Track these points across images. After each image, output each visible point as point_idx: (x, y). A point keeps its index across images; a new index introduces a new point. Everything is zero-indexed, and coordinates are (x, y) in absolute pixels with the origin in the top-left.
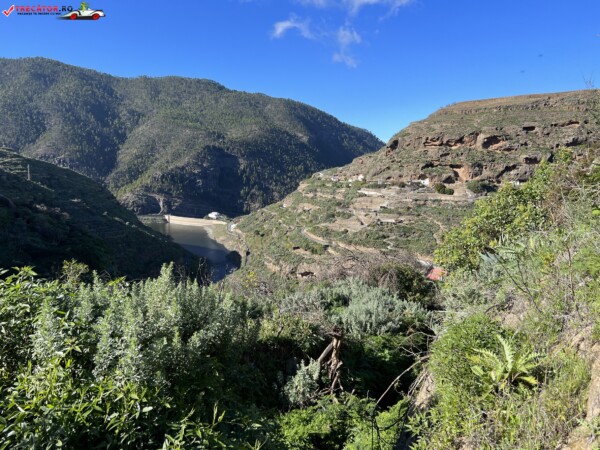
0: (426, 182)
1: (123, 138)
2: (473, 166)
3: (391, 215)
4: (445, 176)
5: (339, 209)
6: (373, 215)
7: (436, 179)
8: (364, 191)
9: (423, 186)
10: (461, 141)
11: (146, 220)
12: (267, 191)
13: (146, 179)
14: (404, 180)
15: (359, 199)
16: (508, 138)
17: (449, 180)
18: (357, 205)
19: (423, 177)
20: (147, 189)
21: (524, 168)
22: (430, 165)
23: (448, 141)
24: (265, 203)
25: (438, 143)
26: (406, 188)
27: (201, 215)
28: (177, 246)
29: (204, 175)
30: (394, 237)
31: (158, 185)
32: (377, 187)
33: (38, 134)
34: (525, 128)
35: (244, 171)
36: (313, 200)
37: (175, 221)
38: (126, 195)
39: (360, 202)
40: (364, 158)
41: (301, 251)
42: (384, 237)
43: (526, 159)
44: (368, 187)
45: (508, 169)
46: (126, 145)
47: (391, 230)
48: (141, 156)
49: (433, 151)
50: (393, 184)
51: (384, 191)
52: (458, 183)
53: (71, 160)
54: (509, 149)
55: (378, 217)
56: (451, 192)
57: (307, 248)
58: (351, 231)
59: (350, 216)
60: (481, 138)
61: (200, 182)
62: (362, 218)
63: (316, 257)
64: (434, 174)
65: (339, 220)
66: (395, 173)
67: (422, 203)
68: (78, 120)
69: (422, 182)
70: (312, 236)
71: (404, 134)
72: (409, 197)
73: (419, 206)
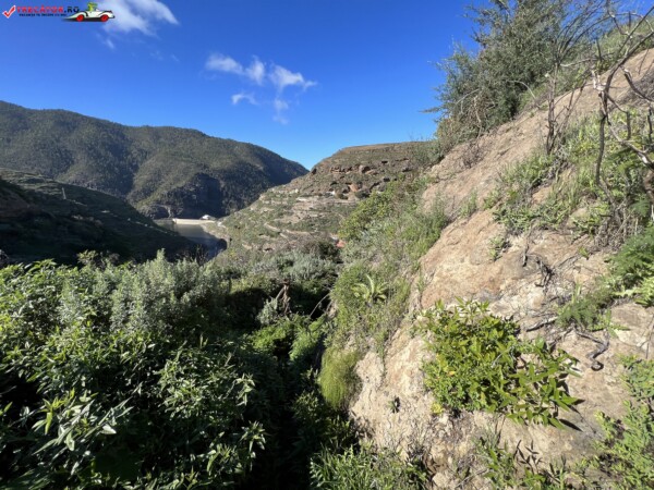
0: (333, 193)
1: (136, 168)
2: (358, 183)
3: (315, 213)
4: (343, 189)
5: (285, 210)
6: (305, 213)
7: (338, 191)
8: (299, 199)
9: (332, 195)
10: (350, 169)
11: (160, 222)
12: (239, 200)
13: (156, 196)
14: (321, 192)
15: (297, 204)
16: (374, 168)
17: (345, 191)
18: (296, 207)
19: (331, 190)
20: (159, 202)
21: (382, 184)
22: (335, 183)
23: (344, 170)
24: (239, 209)
25: (338, 170)
26: (323, 197)
27: (198, 217)
28: (183, 238)
29: (197, 191)
30: (317, 225)
31: (165, 200)
32: (306, 196)
33: (68, 165)
34: (383, 162)
35: (224, 189)
36: (269, 206)
37: (179, 222)
38: (143, 207)
40: (298, 179)
41: (264, 236)
42: (312, 225)
43: (384, 179)
44: (301, 196)
45: (375, 185)
46: (139, 173)
47: (316, 221)
48: (151, 180)
49: (336, 175)
50: (315, 195)
51: (311, 198)
52: (350, 193)
53: (98, 184)
54: (375, 174)
55: (308, 214)
56: (347, 198)
57: (268, 234)
58: (293, 223)
59: (292, 213)
60: (361, 167)
61: (195, 196)
62: (299, 215)
63: (274, 239)
64: (337, 188)
65: (285, 216)
66: (316, 188)
67: (332, 205)
68: (99, 156)
69: (331, 192)
70: (270, 227)
71: (320, 165)
72: (325, 202)
73: (330, 207)
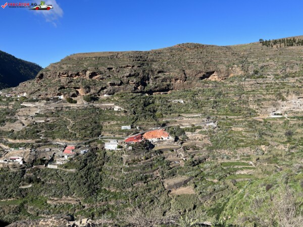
0: (62, 97)
2: (85, 88)
3: (42, 118)
4: (71, 93)
5: (8, 117)
6: (30, 119)
7: (67, 95)
8: (24, 104)
9: (60, 99)
10: (78, 74)
14: (49, 96)
15: (21, 109)
16: (101, 73)
17: (74, 96)
18: (20, 113)
19: (59, 94)
21: (110, 88)
22: (62, 88)
23: (71, 75)
25: (66, 75)
26: (50, 101)
30: (44, 131)
32: (33, 101)
34: (108, 69)
39: (22, 111)
40: (26, 83)
42: (38, 132)
43: (110, 83)
44: (27, 102)
45: (103, 89)
47: (42, 127)
49: (64, 80)
50: (43, 99)
51: (37, 104)
52: (79, 97)
54: (102, 79)
55: (33, 120)
56: (75, 102)
58: (16, 130)
59: (15, 120)
60: (88, 73)
62: (24, 121)
64: (66, 92)
66: (43, 93)
67: (60, 109)
69: (59, 97)
71: (46, 70)
73: (58, 111)
